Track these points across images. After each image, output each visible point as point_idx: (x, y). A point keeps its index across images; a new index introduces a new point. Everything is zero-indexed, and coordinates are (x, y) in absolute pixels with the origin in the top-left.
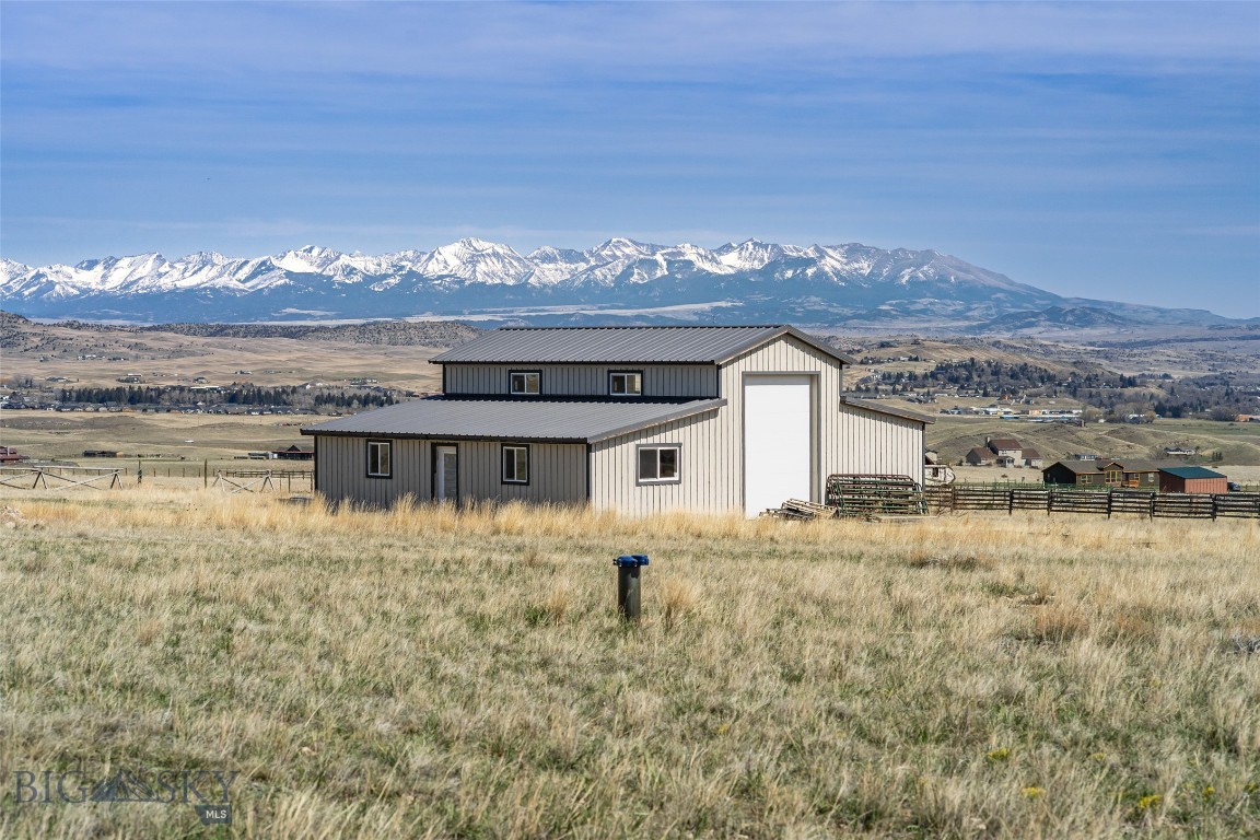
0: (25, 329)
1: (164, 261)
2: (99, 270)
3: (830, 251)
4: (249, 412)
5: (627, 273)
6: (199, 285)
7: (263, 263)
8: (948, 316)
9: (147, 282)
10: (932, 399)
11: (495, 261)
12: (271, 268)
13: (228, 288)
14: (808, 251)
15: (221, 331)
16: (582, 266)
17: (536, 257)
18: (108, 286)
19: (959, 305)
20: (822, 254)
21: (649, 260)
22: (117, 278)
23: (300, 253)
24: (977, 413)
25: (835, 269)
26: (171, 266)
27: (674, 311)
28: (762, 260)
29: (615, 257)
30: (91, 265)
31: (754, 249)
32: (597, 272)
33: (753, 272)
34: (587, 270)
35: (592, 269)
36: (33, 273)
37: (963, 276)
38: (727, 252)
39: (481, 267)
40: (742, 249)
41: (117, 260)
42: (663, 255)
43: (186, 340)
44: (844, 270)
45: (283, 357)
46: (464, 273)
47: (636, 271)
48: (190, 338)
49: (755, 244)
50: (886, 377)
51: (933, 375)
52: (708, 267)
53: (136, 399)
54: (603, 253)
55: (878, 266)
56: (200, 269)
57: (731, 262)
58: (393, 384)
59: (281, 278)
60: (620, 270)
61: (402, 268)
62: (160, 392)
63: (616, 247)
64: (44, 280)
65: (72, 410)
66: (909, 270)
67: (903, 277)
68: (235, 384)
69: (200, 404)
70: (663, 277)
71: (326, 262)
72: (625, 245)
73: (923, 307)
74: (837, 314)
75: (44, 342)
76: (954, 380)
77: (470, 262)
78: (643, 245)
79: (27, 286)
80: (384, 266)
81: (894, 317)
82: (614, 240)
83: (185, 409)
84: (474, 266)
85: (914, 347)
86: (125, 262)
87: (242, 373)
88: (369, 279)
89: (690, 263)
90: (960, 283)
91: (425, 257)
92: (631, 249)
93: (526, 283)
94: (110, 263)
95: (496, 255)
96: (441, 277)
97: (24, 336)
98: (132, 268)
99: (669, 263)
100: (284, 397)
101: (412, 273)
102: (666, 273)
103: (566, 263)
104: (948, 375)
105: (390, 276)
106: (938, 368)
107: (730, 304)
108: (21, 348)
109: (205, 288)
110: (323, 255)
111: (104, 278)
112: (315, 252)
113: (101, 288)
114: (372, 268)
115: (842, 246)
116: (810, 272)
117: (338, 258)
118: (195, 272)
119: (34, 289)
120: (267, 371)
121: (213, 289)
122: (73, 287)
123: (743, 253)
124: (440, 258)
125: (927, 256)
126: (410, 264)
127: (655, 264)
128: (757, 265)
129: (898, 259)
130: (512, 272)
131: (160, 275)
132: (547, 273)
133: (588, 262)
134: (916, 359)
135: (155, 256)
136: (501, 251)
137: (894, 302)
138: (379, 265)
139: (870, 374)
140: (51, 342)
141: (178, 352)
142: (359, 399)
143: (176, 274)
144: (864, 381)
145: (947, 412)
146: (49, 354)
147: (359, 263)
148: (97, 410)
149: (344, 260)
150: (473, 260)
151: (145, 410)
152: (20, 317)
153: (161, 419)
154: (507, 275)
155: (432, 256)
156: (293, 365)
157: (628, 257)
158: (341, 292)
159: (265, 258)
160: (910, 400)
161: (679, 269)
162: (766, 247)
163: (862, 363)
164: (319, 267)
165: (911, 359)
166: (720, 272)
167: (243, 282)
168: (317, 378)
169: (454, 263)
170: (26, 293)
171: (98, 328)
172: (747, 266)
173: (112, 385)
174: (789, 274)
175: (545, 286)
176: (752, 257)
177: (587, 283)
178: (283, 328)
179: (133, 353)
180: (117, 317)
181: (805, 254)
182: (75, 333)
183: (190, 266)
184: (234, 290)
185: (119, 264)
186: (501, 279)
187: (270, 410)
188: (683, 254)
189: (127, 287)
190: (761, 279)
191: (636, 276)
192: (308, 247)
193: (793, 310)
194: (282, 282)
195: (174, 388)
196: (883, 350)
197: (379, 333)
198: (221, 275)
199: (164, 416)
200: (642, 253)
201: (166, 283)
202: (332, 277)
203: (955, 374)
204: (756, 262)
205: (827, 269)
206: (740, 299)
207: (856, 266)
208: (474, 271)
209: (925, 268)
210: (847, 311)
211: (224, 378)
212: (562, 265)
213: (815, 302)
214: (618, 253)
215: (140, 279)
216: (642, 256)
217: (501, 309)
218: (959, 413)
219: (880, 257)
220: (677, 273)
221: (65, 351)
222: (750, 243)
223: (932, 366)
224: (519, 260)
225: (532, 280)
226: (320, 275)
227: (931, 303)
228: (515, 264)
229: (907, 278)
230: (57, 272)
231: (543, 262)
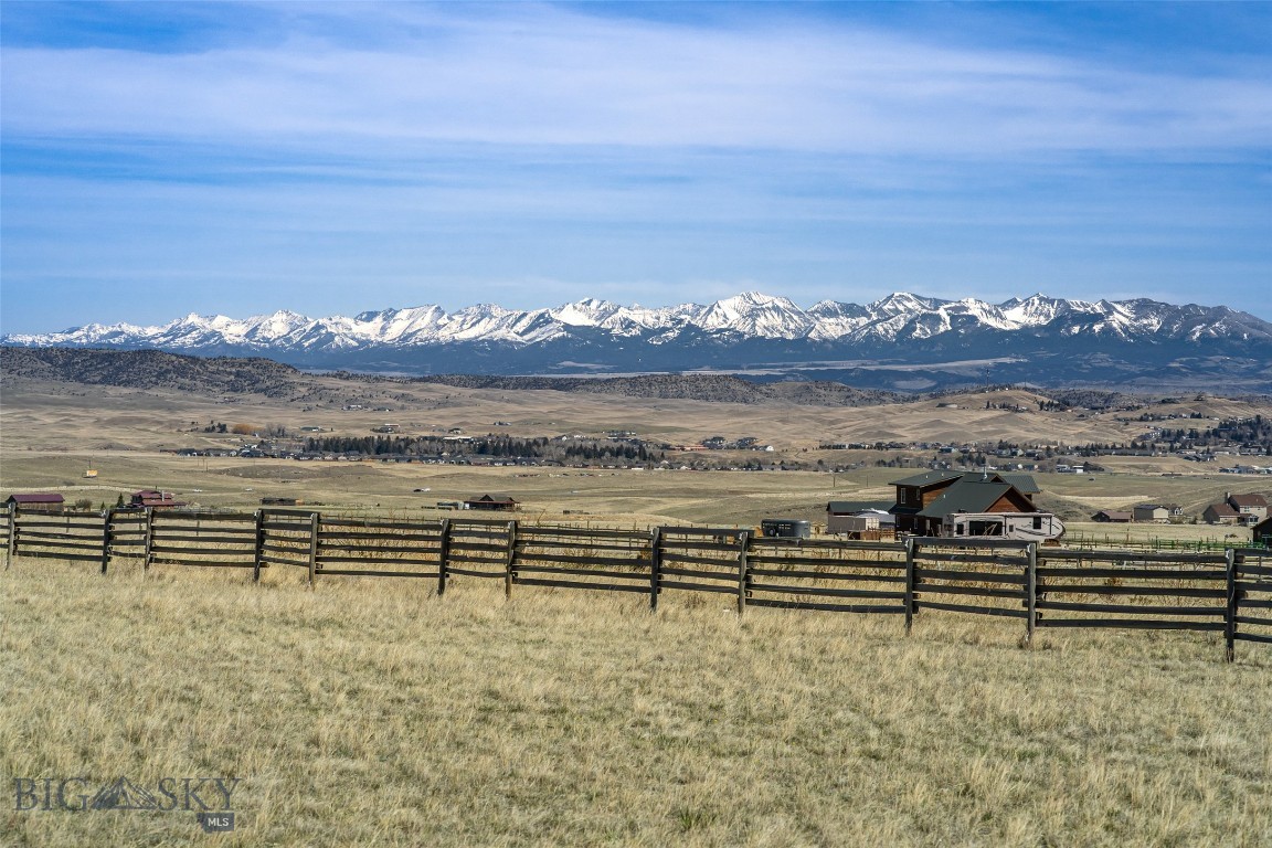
0: (294, 378)
1: (443, 313)
2: (378, 321)
3: (1118, 307)
4: (492, 463)
5: (910, 327)
6: (476, 338)
7: (542, 316)
8: (1240, 374)
9: (424, 334)
10: (1212, 457)
11: (776, 315)
12: (549, 321)
13: (506, 340)
14: (1096, 306)
15: (490, 382)
16: (863, 321)
17: (816, 311)
18: (387, 338)
19: (1252, 363)
20: (1110, 310)
21: (931, 315)
22: (396, 329)
23: (579, 306)
24: (1258, 472)
25: (1124, 325)
26: (450, 318)
27: (957, 368)
28: (1048, 316)
29: (897, 312)
30: (371, 316)
31: (1040, 304)
32: (879, 327)
33: (1039, 327)
34: (868, 325)
35: (874, 323)
36: (313, 324)
37: (1255, 332)
38: (1013, 307)
39: (761, 321)
40: (1027, 304)
41: (396, 312)
42: (946, 309)
43: (453, 391)
44: (1132, 326)
45: (545, 409)
46: (742, 327)
47: (918, 325)
48: (459, 389)
49: (1041, 299)
50: (1165, 435)
51: (1216, 433)
52: (992, 322)
53: (382, 449)
54: (885, 307)
55: (1168, 322)
56: (478, 321)
57: (1015, 318)
58: (652, 436)
59: (559, 331)
60: (902, 324)
61: (681, 321)
62: (408, 442)
63: (899, 302)
64: (324, 332)
65: (311, 459)
66: (1200, 327)
67: (1194, 333)
68: (490, 435)
69: (445, 454)
70: (946, 331)
71: (605, 314)
72: (909, 300)
73: (1214, 365)
74: (1125, 371)
75: (312, 391)
76: (1237, 438)
77: (749, 316)
78: (926, 299)
79: (307, 337)
80: (663, 319)
81: (1185, 375)
82: (896, 294)
83: (427, 459)
84: (754, 320)
85: (1197, 403)
86: (404, 314)
87: (500, 424)
88: (648, 332)
89: (974, 319)
90: (1253, 340)
91: (703, 312)
92: (914, 303)
93: (806, 337)
94: (390, 315)
95: (776, 309)
96: (720, 331)
97: (292, 386)
98: (411, 320)
99: (953, 318)
100: (535, 448)
101: (690, 326)
102: (950, 328)
103: (847, 317)
104: (1231, 432)
105: (668, 329)
106: (1221, 426)
107: (1014, 361)
108: (288, 398)
109: (483, 341)
110: (602, 308)
111: (384, 329)
112: (594, 304)
113: (380, 340)
114: (650, 321)
115: (1131, 301)
116: (1097, 328)
117: (616, 311)
118: (473, 325)
119: (314, 340)
120: (526, 422)
121: (491, 342)
122: (353, 338)
123: (1029, 308)
124: (719, 311)
125: (1219, 312)
126: (688, 318)
127: (938, 319)
128: (1043, 321)
129: (1189, 315)
130: (792, 326)
131: (439, 327)
132: (828, 327)
133: (869, 316)
134: (1199, 416)
135: (433, 308)
136: (781, 305)
137: (1184, 359)
138: (658, 318)
139: (1149, 431)
140: (318, 392)
141: (444, 403)
142: (611, 451)
143: (454, 326)
144: (1143, 438)
145: (1227, 471)
146: (314, 404)
147: (637, 317)
148: (336, 459)
149: (623, 313)
150: (753, 314)
151: (385, 460)
152: (289, 367)
153: (400, 469)
154: (787, 329)
155: (711, 310)
156: (554, 417)
157: (910, 311)
158: (619, 345)
159: (543, 311)
160: (1187, 458)
161: (963, 324)
162: (1052, 302)
163: (1141, 419)
164: (597, 320)
165: (1193, 416)
166: (1004, 328)
167: (522, 334)
168: (575, 430)
169: (733, 317)
170: (306, 344)
171: (367, 379)
172: (1033, 321)
173: (362, 434)
174: (1076, 330)
175: (825, 340)
176: (1038, 313)
177: (869, 337)
178: (554, 380)
179: (399, 404)
180: (395, 369)
181: (1093, 309)
182: (342, 383)
183: (469, 318)
184: (511, 343)
185: (398, 316)
186: (781, 333)
187: (514, 461)
188: (966, 309)
189: (405, 339)
190: (1047, 335)
191: (918, 331)
192: (586, 299)
193: (1079, 366)
194: (561, 334)
195: (426, 438)
196: (1164, 407)
197: (650, 385)
198: (499, 327)
199: (404, 466)
200: (924, 307)
201: (444, 335)
202: (610, 330)
203: (1239, 432)
204: (1042, 318)
205: (1115, 325)
206: (1025, 356)
207: (1145, 322)
208: (754, 325)
209: (1217, 325)
210: (1134, 369)
211: (481, 429)
212: (844, 320)
213: (1102, 359)
214: (901, 308)
215: (419, 330)
216: (924, 311)
217: (781, 364)
218: (1240, 472)
219: (1169, 313)
220: (960, 328)
221: (332, 401)
222: (1035, 298)
223: (1215, 423)
224: (799, 313)
225: (812, 335)
226: (599, 328)
227: (1222, 361)
228: (796, 317)
229: (1198, 334)
230: (336, 324)
231: (824, 316)
